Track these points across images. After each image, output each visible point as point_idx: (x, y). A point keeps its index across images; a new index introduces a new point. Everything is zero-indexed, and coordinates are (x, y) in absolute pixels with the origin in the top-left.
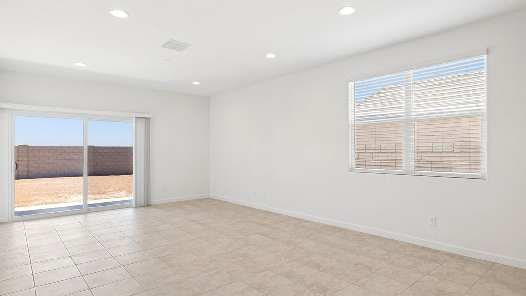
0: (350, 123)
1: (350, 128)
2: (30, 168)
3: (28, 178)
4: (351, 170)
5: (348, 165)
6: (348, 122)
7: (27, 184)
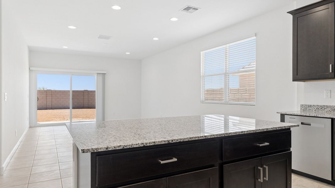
0: (202, 75)
1: (201, 78)
2: (53, 103)
3: (52, 109)
4: (202, 102)
5: (200, 99)
6: (200, 74)
7: (50, 112)
